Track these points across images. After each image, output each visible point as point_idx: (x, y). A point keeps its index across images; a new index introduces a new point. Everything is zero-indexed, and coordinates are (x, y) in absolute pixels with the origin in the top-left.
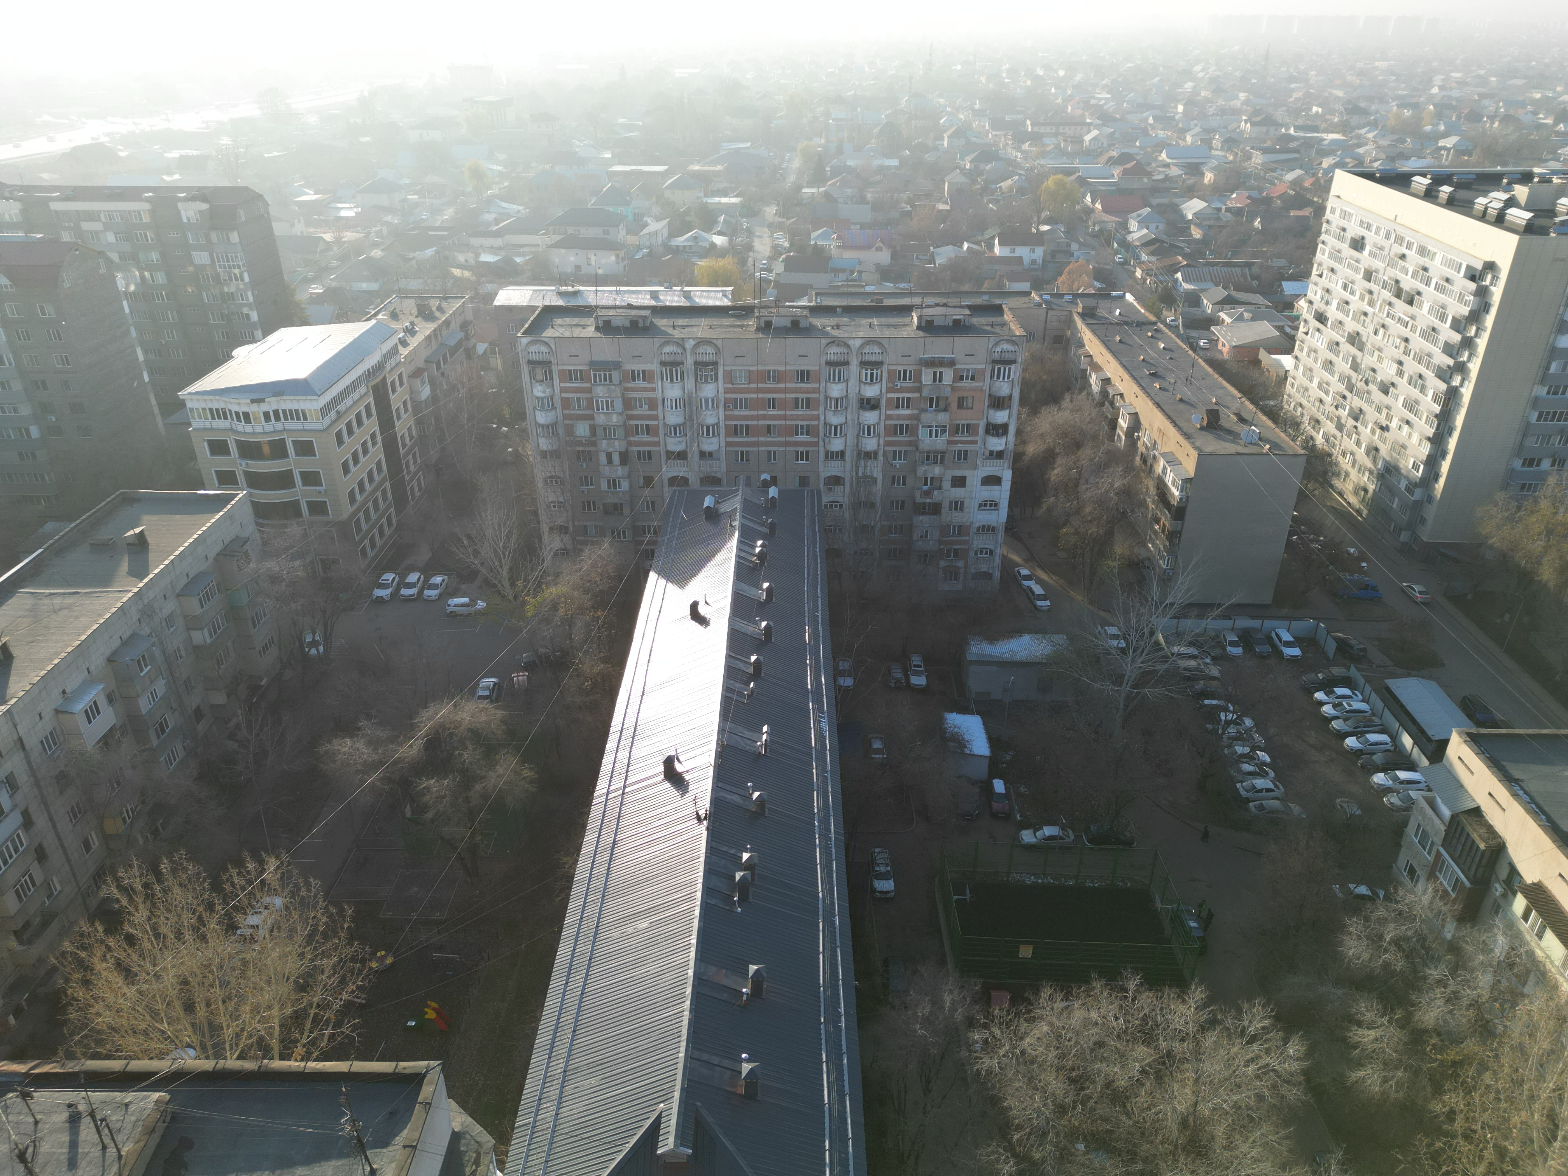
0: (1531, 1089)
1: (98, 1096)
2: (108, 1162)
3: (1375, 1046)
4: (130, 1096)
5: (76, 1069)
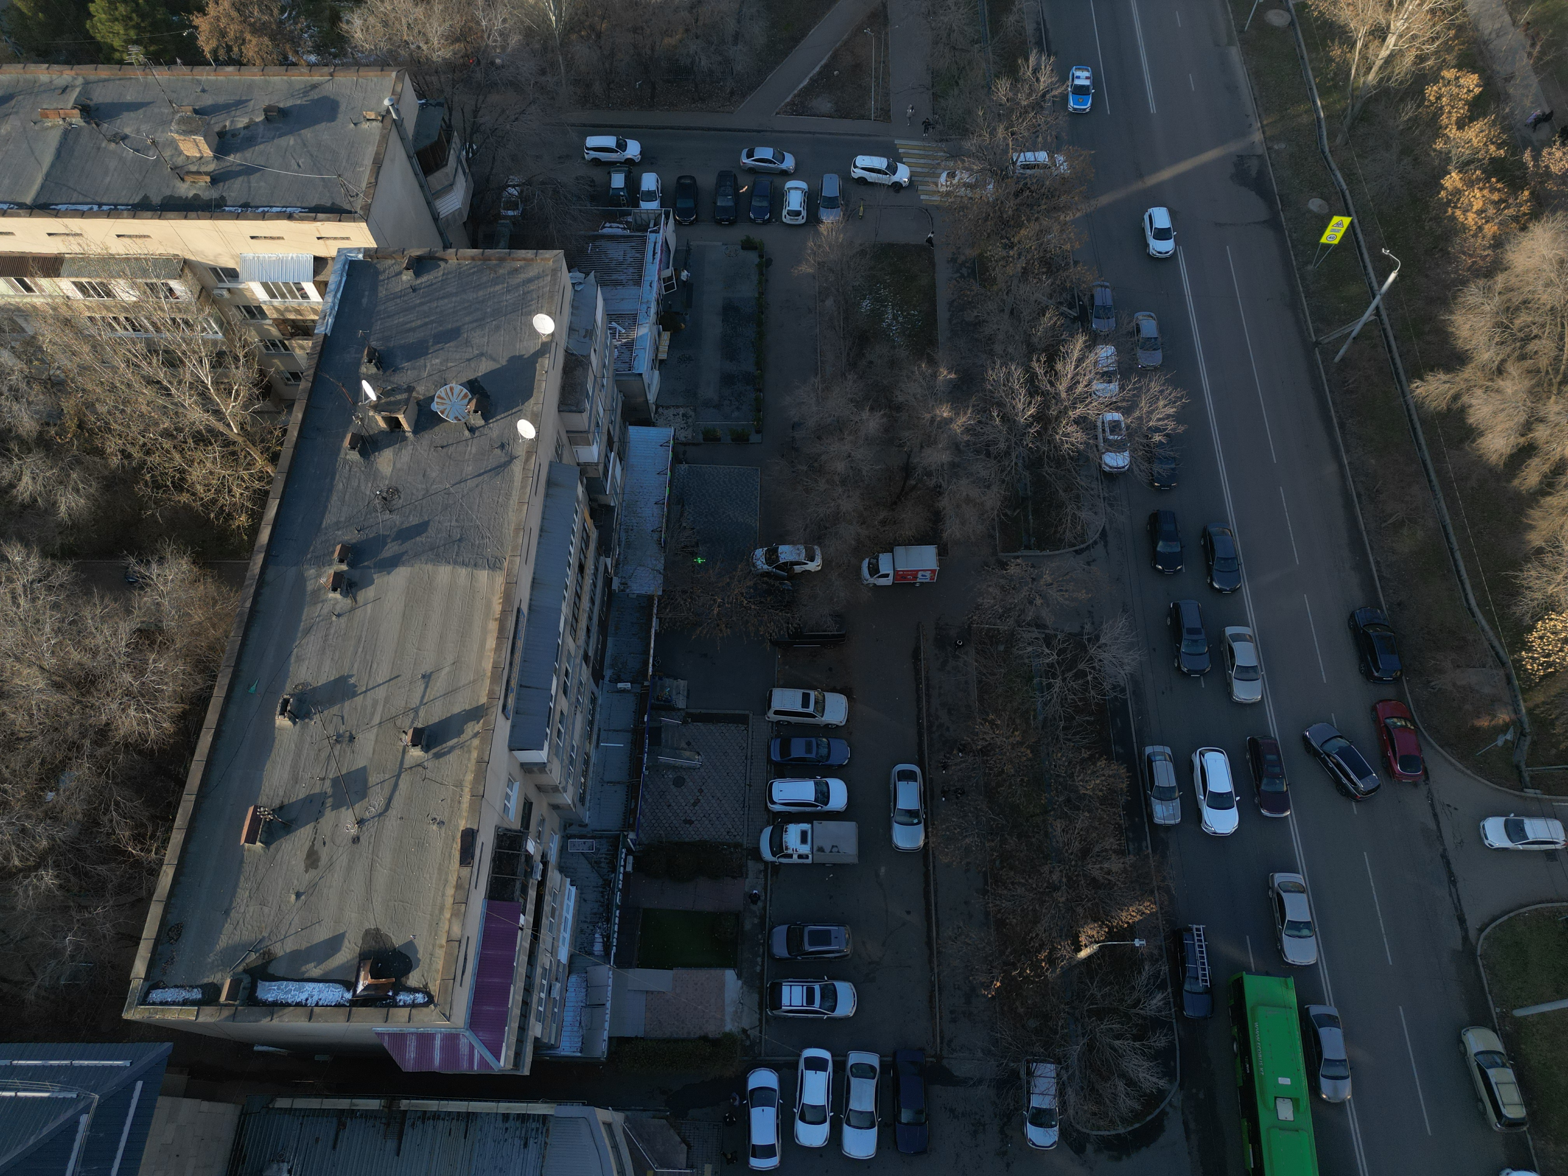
0: (122, 383)
3: (40, 481)
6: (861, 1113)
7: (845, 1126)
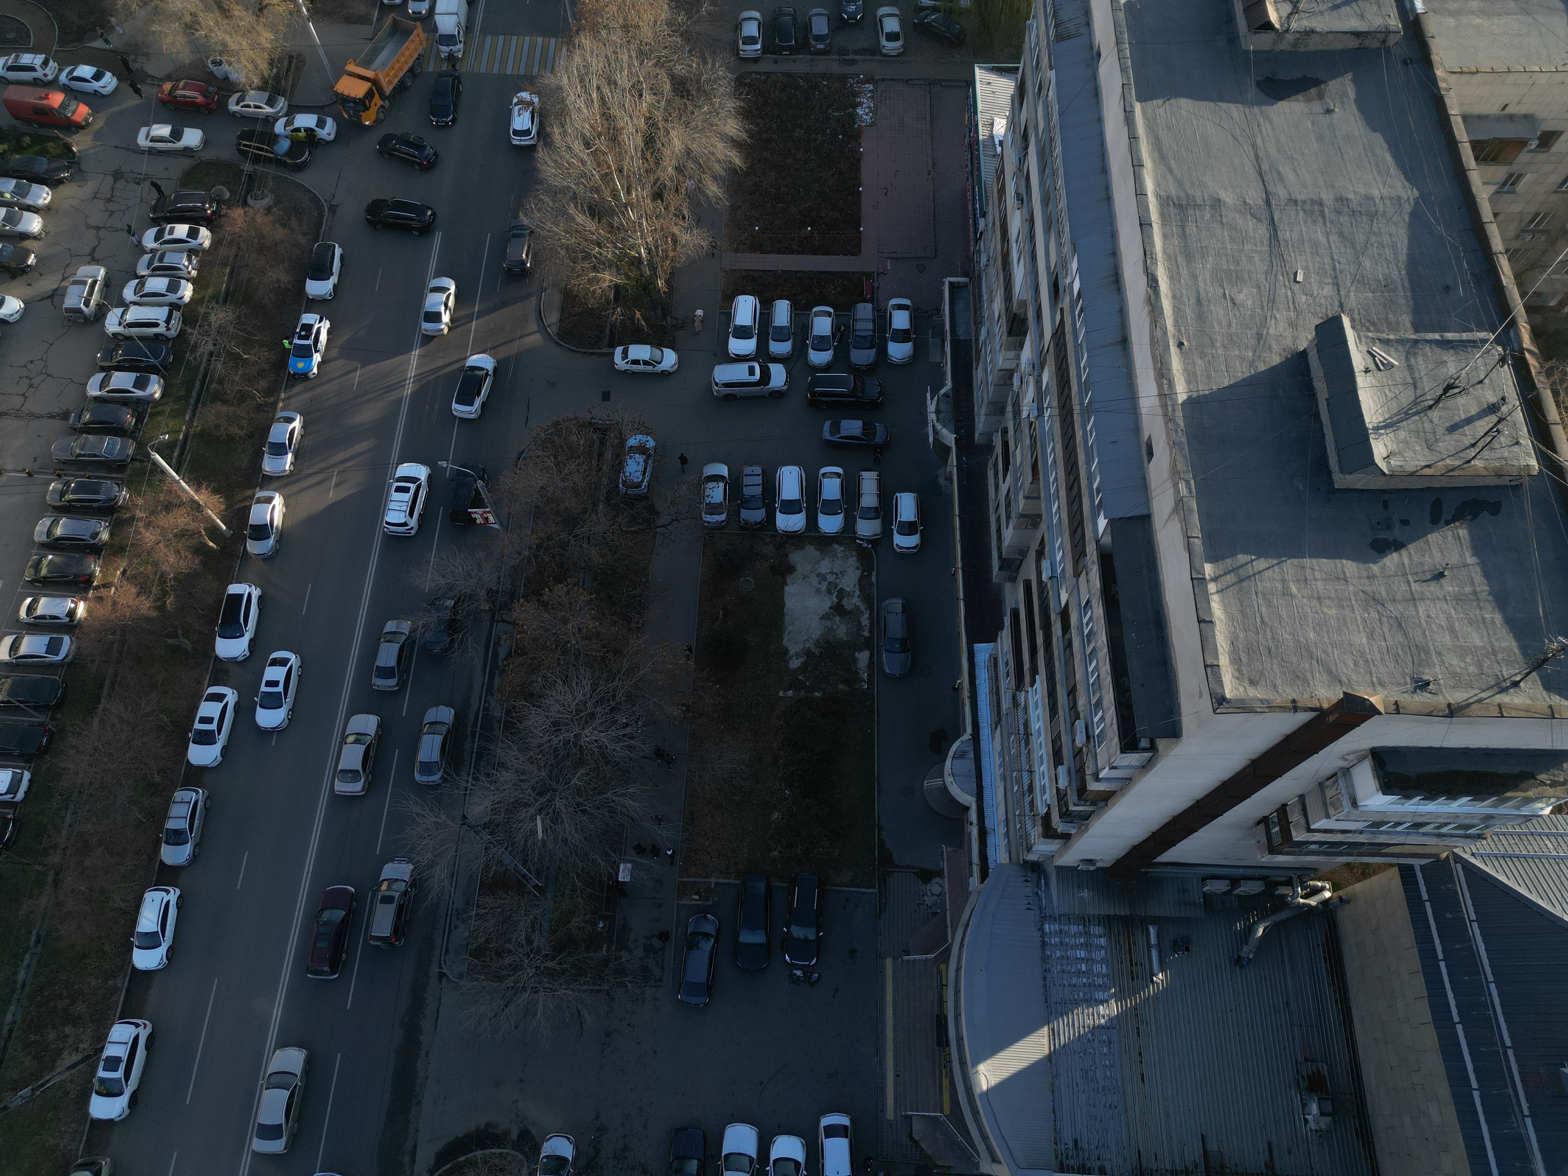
1: (1519, 416)
2: (1461, 455)
4: (1526, 442)
5: (1539, 385)
6: (737, 1170)
7: (754, 1156)
